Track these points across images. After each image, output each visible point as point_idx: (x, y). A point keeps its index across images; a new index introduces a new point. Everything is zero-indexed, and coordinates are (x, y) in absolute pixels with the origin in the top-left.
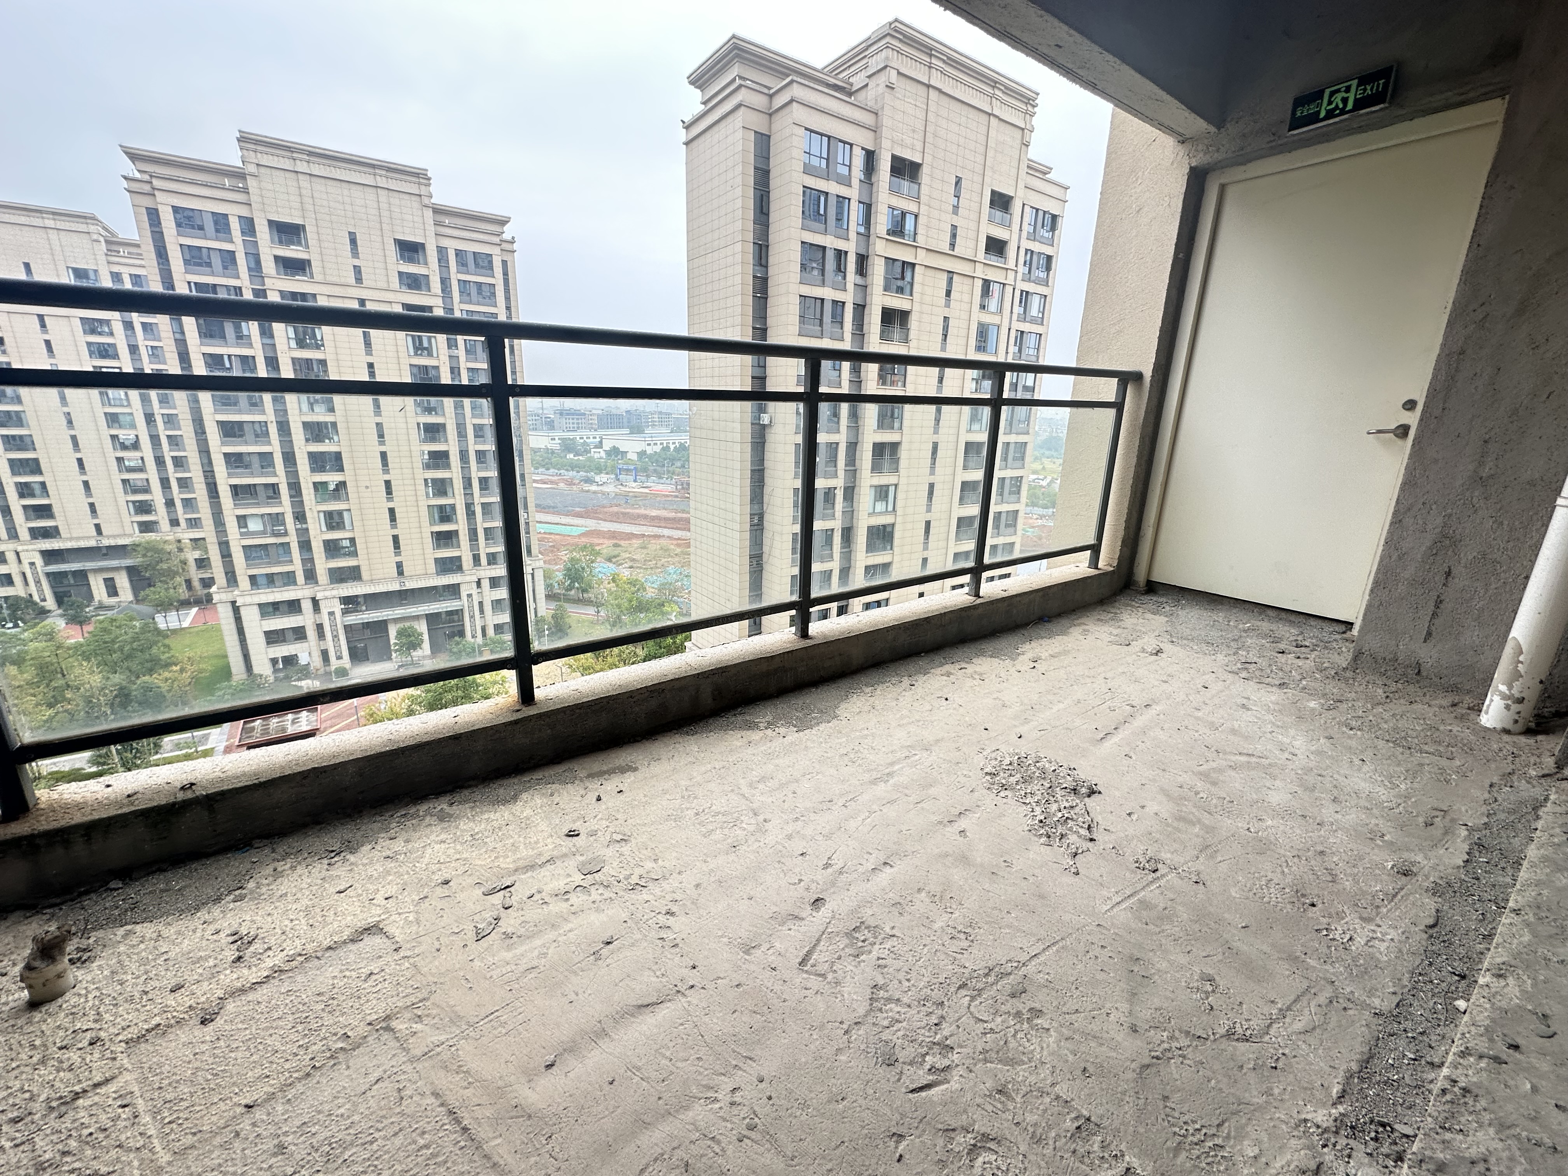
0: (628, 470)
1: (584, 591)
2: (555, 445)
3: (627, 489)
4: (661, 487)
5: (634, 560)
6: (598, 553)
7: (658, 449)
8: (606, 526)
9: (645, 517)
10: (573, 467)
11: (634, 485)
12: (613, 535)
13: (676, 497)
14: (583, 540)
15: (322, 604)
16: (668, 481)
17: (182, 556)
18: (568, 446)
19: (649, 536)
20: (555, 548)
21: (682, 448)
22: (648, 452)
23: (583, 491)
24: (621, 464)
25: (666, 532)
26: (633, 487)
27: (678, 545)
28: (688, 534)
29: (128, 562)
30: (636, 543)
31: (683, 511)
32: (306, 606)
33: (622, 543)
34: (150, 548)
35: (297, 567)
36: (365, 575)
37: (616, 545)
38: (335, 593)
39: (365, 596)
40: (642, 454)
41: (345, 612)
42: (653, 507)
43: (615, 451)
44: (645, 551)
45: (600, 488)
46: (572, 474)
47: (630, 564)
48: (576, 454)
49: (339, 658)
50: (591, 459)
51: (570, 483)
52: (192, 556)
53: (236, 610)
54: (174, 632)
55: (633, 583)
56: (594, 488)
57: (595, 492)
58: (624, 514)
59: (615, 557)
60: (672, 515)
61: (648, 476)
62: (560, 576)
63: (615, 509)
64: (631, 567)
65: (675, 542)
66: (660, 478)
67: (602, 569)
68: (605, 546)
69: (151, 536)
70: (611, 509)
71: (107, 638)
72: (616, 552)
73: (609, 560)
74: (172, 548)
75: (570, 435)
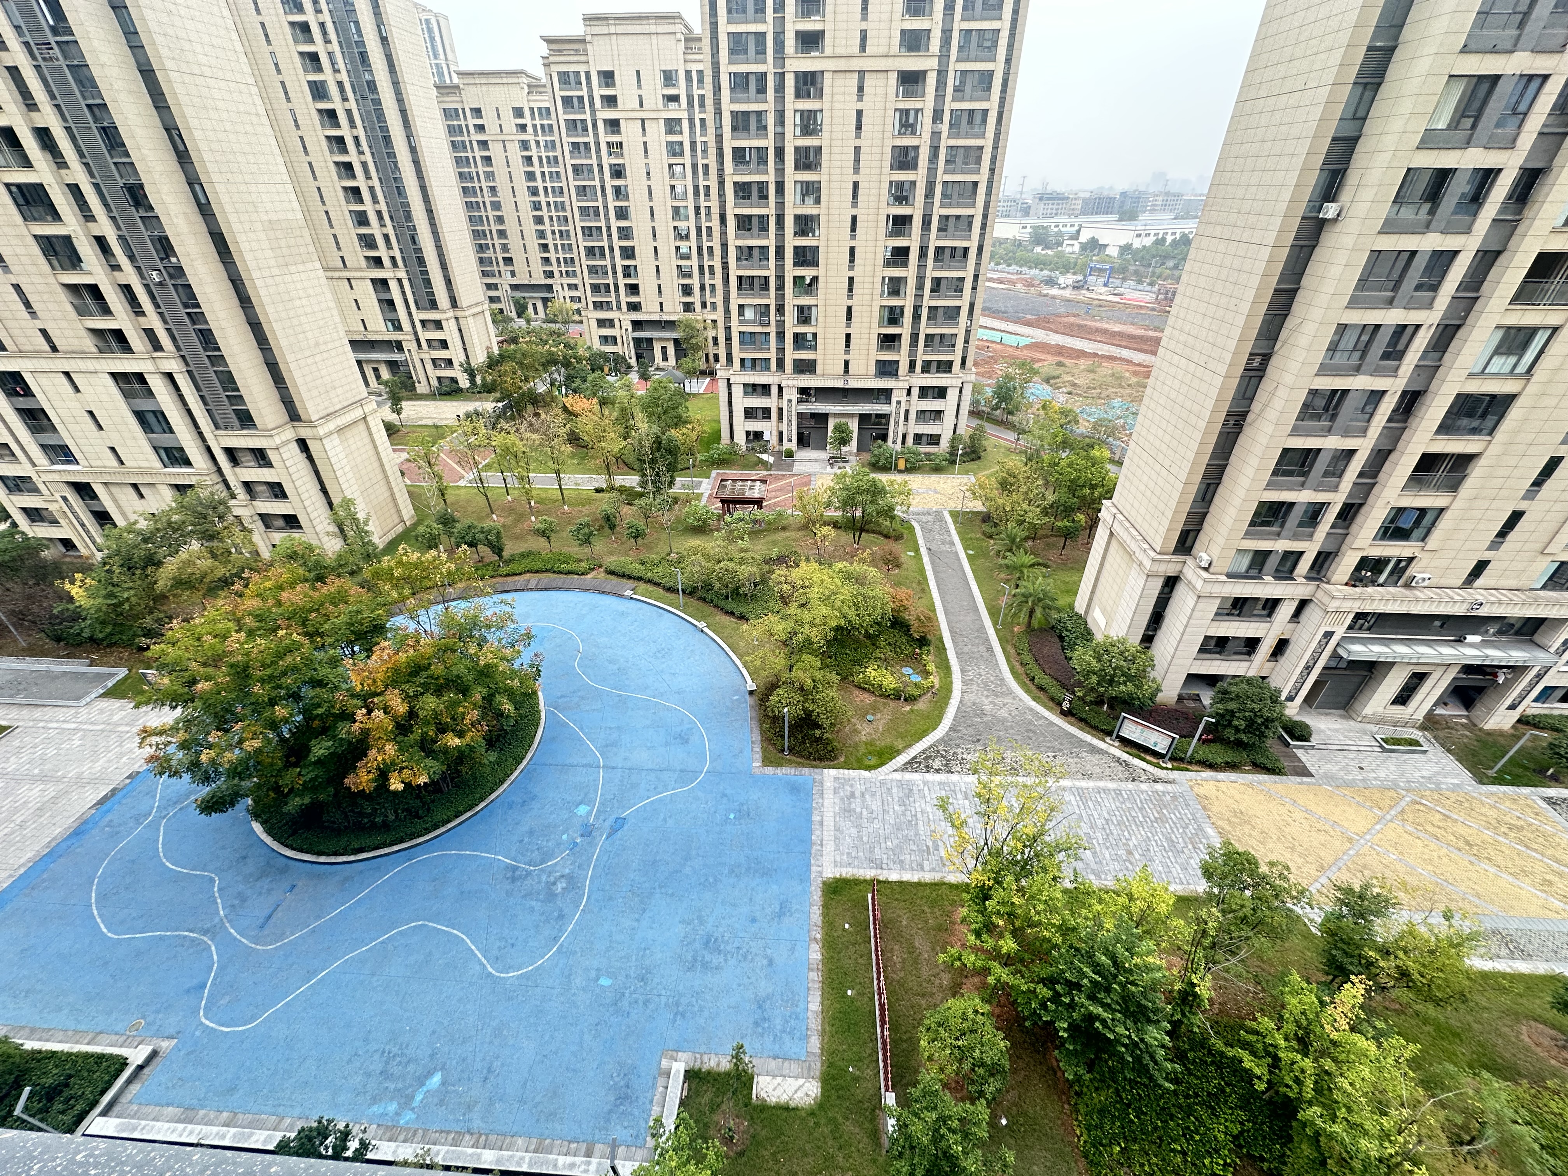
0: (1101, 270)
1: (1010, 413)
2: (1025, 235)
3: (1093, 296)
4: (1137, 295)
5: (1074, 385)
6: (1036, 373)
7: (1148, 241)
8: (1055, 339)
9: (1105, 332)
10: (1039, 263)
11: (1104, 289)
12: (1060, 350)
13: (1153, 309)
14: (1026, 353)
15: (785, 391)
16: (1149, 288)
17: (705, 333)
18: (1040, 237)
19: (1102, 357)
20: (993, 360)
21: (1185, 241)
22: (1135, 246)
23: (1041, 295)
24: (1095, 261)
25: (1126, 353)
26: (1100, 291)
27: (1135, 373)
28: (1153, 358)
29: (675, 335)
30: (1084, 363)
31: (1156, 329)
32: (774, 390)
33: (1068, 362)
34: (689, 326)
35: (772, 355)
36: (819, 369)
37: (1060, 364)
38: (795, 382)
39: (817, 389)
40: (1126, 249)
41: (800, 401)
42: (1118, 321)
43: (1094, 245)
44: (1091, 376)
45: (1061, 292)
46: (1035, 272)
47: (1069, 389)
48: (1047, 247)
49: (790, 440)
50: (1060, 255)
51: (1029, 284)
52: (711, 334)
53: (729, 386)
54: (694, 395)
55: (1064, 413)
56: (1054, 291)
57: (1054, 297)
58: (1080, 326)
59: (1054, 378)
60: (1141, 332)
61: (1124, 279)
62: (989, 392)
63: (1072, 320)
64: (1069, 393)
65: (1132, 368)
66: (1140, 282)
67: (1038, 391)
68: (1047, 364)
69: (690, 315)
70: (1066, 320)
71: (656, 395)
72: (1057, 373)
73: (1047, 381)
74: (699, 326)
75: (1044, 222)
